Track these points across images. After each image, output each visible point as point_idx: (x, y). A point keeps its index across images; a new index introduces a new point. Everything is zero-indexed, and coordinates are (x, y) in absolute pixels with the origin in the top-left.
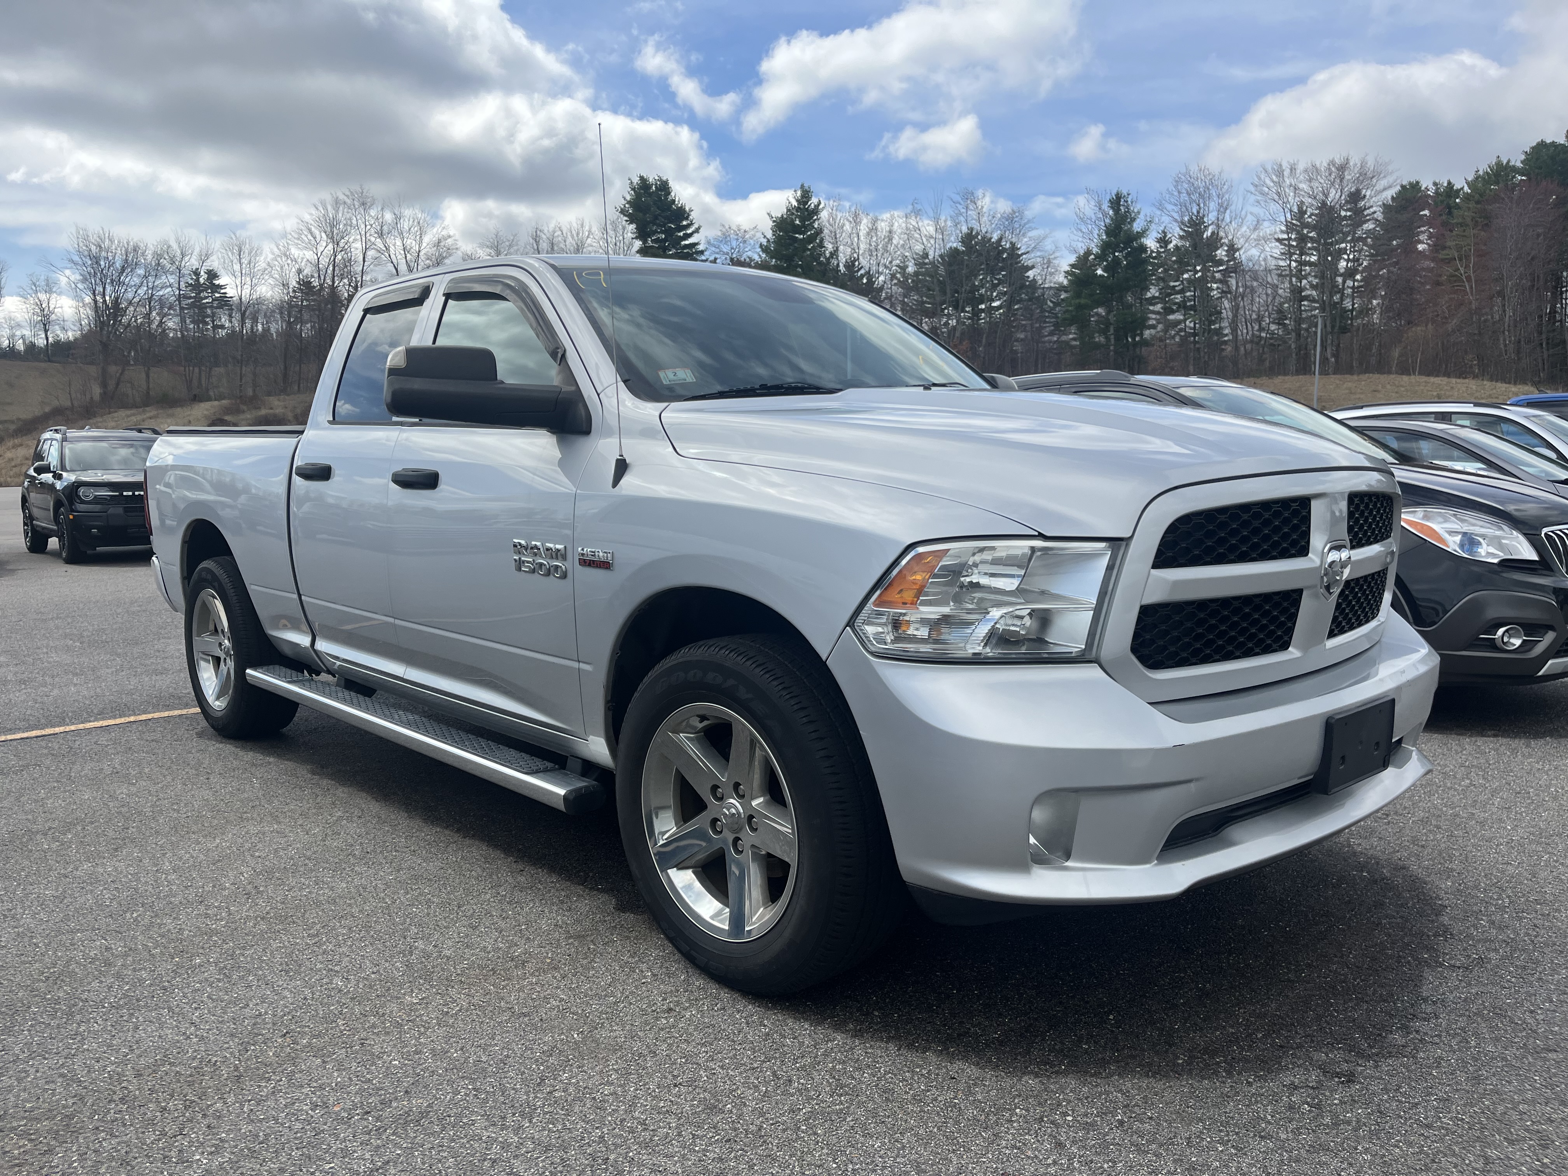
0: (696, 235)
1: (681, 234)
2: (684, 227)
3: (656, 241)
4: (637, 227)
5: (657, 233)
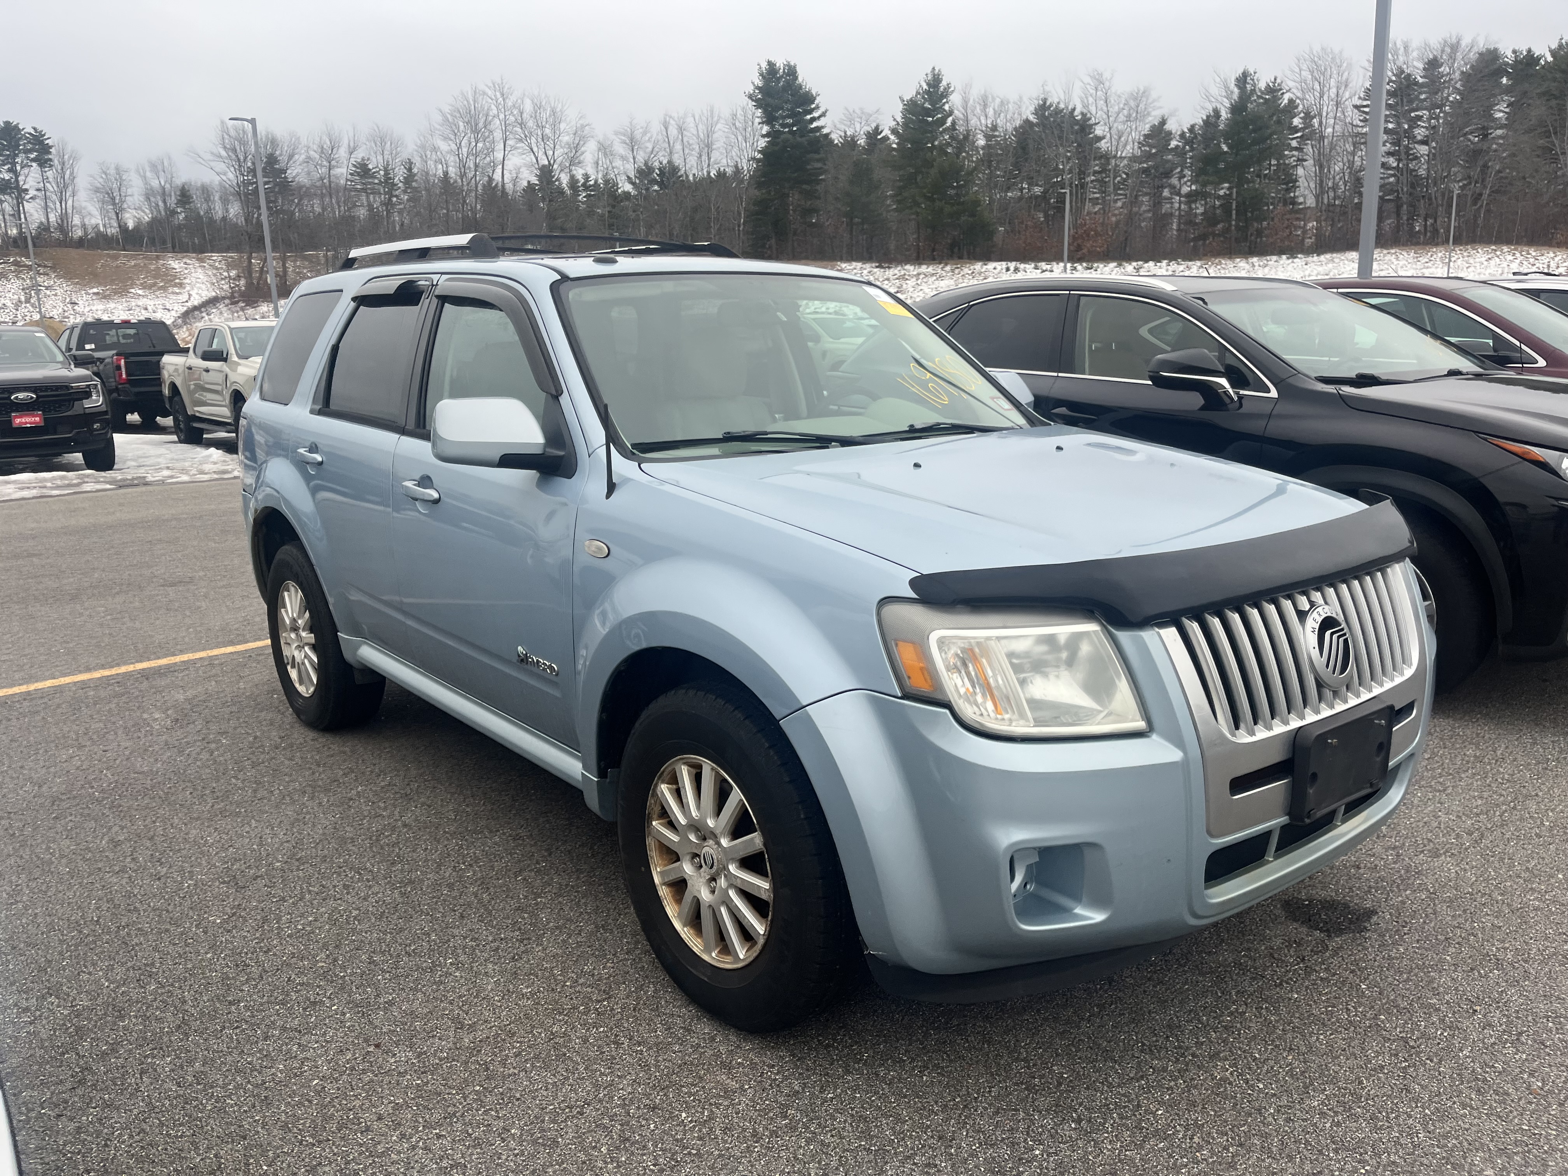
0: (822, 119)
1: (808, 117)
2: (811, 111)
3: (784, 126)
4: (765, 111)
5: (784, 118)
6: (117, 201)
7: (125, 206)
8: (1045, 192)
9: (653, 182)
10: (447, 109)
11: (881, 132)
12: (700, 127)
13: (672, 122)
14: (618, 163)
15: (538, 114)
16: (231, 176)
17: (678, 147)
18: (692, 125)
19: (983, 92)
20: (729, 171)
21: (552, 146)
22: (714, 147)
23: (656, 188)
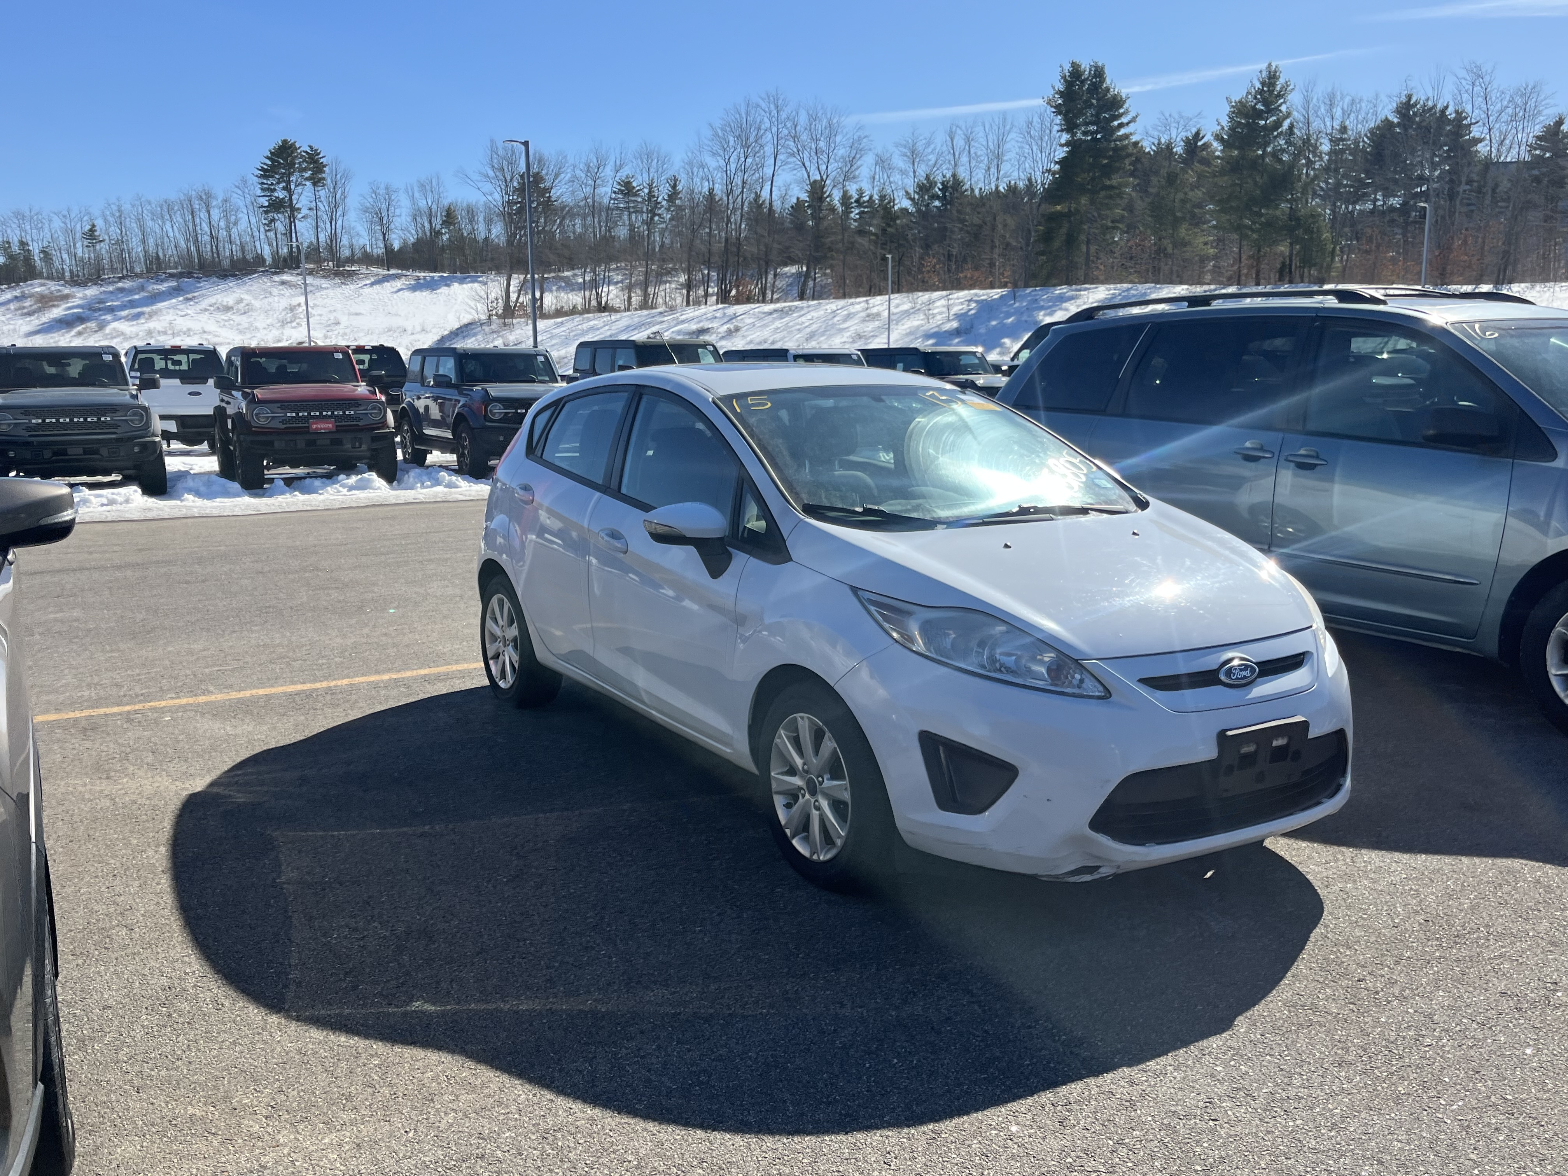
0: (1131, 125)
1: (1116, 123)
2: (1120, 116)
3: (1085, 133)
4: (1066, 118)
5: (1087, 124)
6: (385, 222)
7: (392, 226)
8: (1404, 204)
9: (935, 197)
10: (718, 124)
11: (1203, 137)
12: (990, 137)
13: (959, 131)
14: (896, 177)
15: (813, 126)
16: (497, 196)
17: (964, 159)
18: (982, 134)
19: (1330, 90)
20: (1021, 185)
21: (826, 160)
22: (1005, 158)
23: (937, 203)
